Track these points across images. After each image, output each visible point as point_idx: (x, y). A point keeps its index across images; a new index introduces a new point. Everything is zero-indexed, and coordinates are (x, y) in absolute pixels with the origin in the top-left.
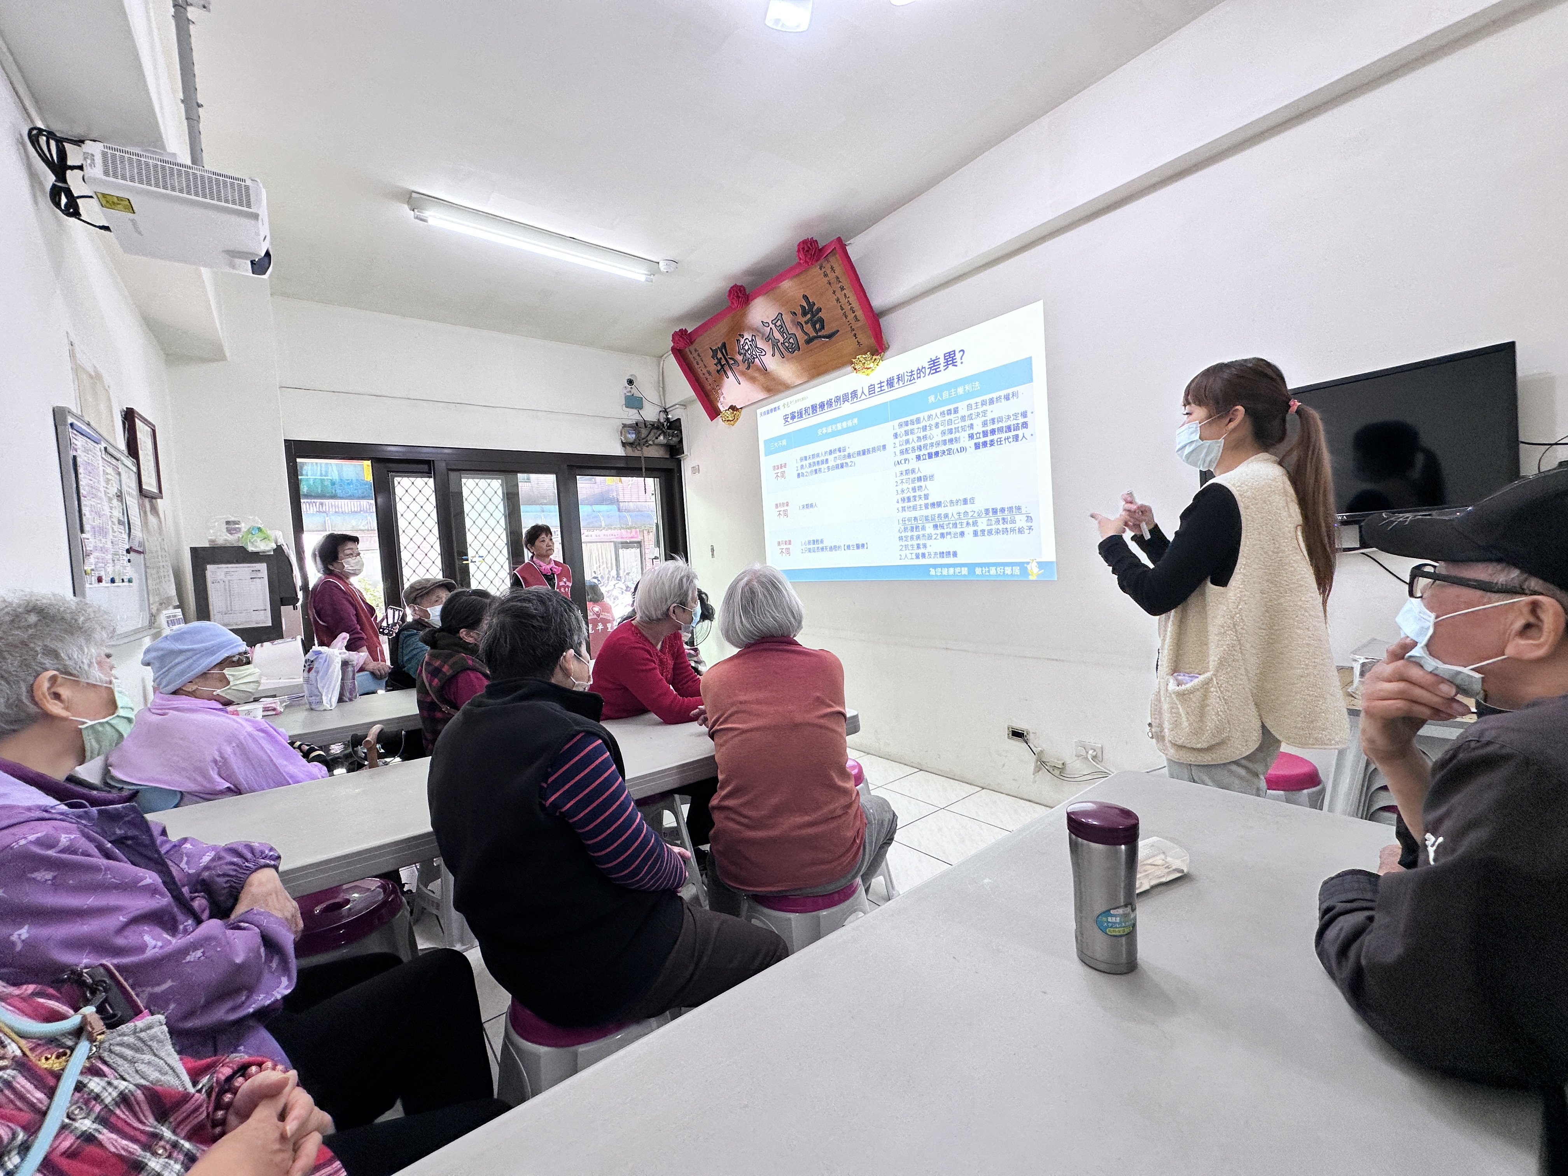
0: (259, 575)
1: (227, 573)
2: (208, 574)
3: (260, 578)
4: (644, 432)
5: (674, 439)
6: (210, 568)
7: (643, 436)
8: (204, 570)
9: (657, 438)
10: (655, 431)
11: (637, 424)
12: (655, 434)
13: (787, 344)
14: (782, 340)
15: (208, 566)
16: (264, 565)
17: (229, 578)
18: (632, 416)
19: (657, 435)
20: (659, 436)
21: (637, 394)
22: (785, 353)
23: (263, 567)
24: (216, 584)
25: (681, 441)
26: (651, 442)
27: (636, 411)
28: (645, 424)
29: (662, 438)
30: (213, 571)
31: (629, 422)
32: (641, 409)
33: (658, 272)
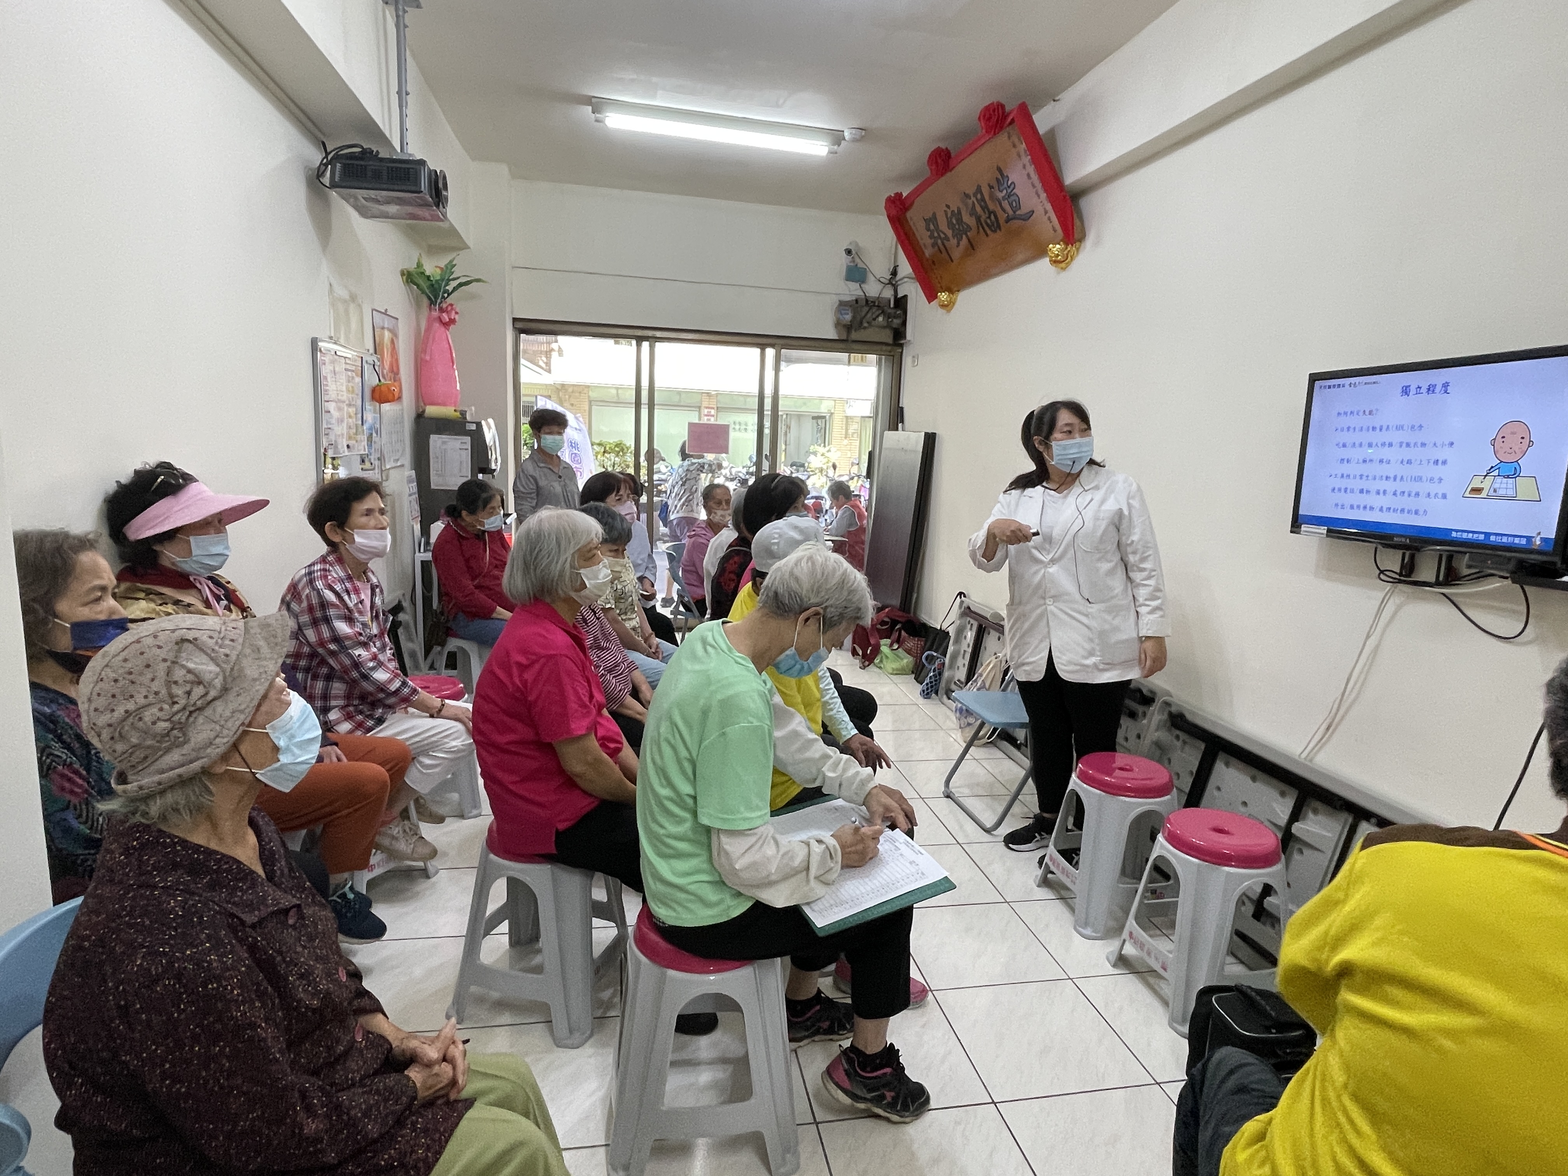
0: (464, 446)
1: (442, 442)
2: (430, 440)
3: (464, 449)
4: (859, 313)
5: (895, 321)
6: (430, 436)
7: (860, 316)
9: (874, 319)
10: (874, 310)
11: (857, 301)
12: (873, 315)
13: (989, 221)
14: (984, 217)
16: (469, 438)
17: (445, 446)
18: (852, 291)
20: (878, 316)
21: (861, 265)
22: (989, 232)
24: (435, 450)
25: (904, 323)
26: (866, 325)
27: (857, 285)
28: (867, 301)
29: (881, 319)
30: (436, 441)
31: (847, 298)
32: (864, 282)
33: (843, 142)
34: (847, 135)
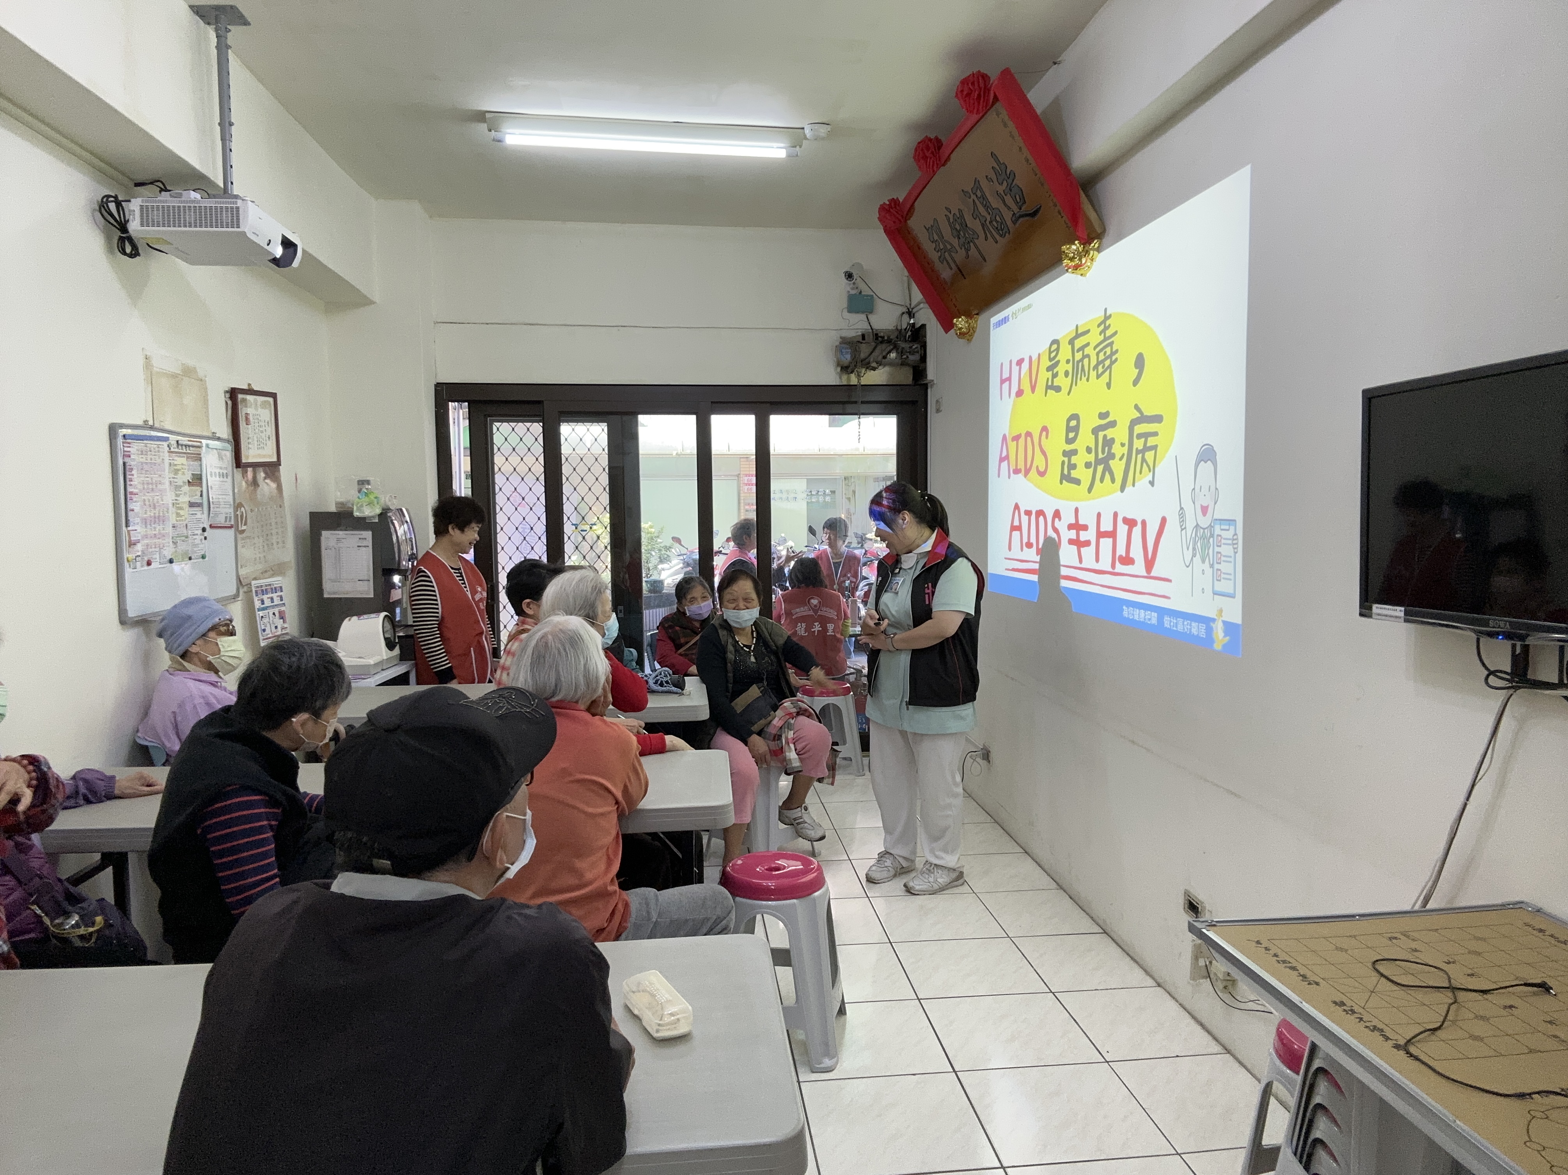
0: (365, 543)
1: (338, 540)
2: (323, 539)
3: (365, 546)
4: (865, 351)
5: (911, 357)
6: (325, 534)
7: (863, 356)
8: (320, 535)
9: (885, 357)
10: (884, 346)
11: (863, 336)
12: (882, 351)
13: (994, 223)
14: (989, 219)
15: (323, 533)
16: (370, 533)
17: (341, 545)
18: (856, 325)
19: (884, 354)
20: (890, 352)
21: (866, 291)
22: (997, 237)
23: (368, 534)
24: (328, 550)
25: (923, 359)
26: (874, 365)
27: (863, 317)
28: (875, 335)
29: (893, 355)
30: (328, 538)
31: (851, 334)
32: (871, 312)
33: (804, 141)
34: (807, 132)
